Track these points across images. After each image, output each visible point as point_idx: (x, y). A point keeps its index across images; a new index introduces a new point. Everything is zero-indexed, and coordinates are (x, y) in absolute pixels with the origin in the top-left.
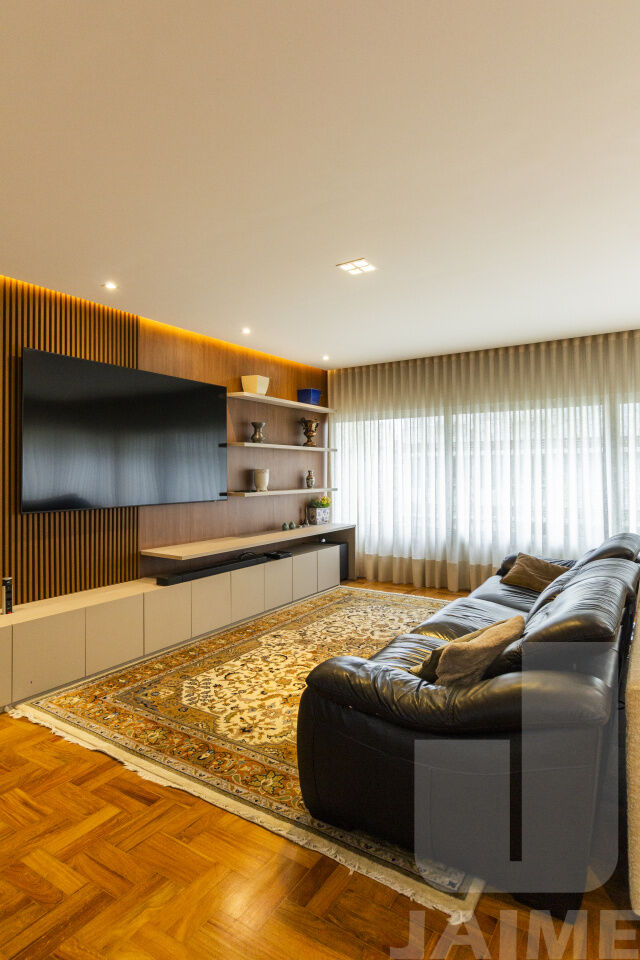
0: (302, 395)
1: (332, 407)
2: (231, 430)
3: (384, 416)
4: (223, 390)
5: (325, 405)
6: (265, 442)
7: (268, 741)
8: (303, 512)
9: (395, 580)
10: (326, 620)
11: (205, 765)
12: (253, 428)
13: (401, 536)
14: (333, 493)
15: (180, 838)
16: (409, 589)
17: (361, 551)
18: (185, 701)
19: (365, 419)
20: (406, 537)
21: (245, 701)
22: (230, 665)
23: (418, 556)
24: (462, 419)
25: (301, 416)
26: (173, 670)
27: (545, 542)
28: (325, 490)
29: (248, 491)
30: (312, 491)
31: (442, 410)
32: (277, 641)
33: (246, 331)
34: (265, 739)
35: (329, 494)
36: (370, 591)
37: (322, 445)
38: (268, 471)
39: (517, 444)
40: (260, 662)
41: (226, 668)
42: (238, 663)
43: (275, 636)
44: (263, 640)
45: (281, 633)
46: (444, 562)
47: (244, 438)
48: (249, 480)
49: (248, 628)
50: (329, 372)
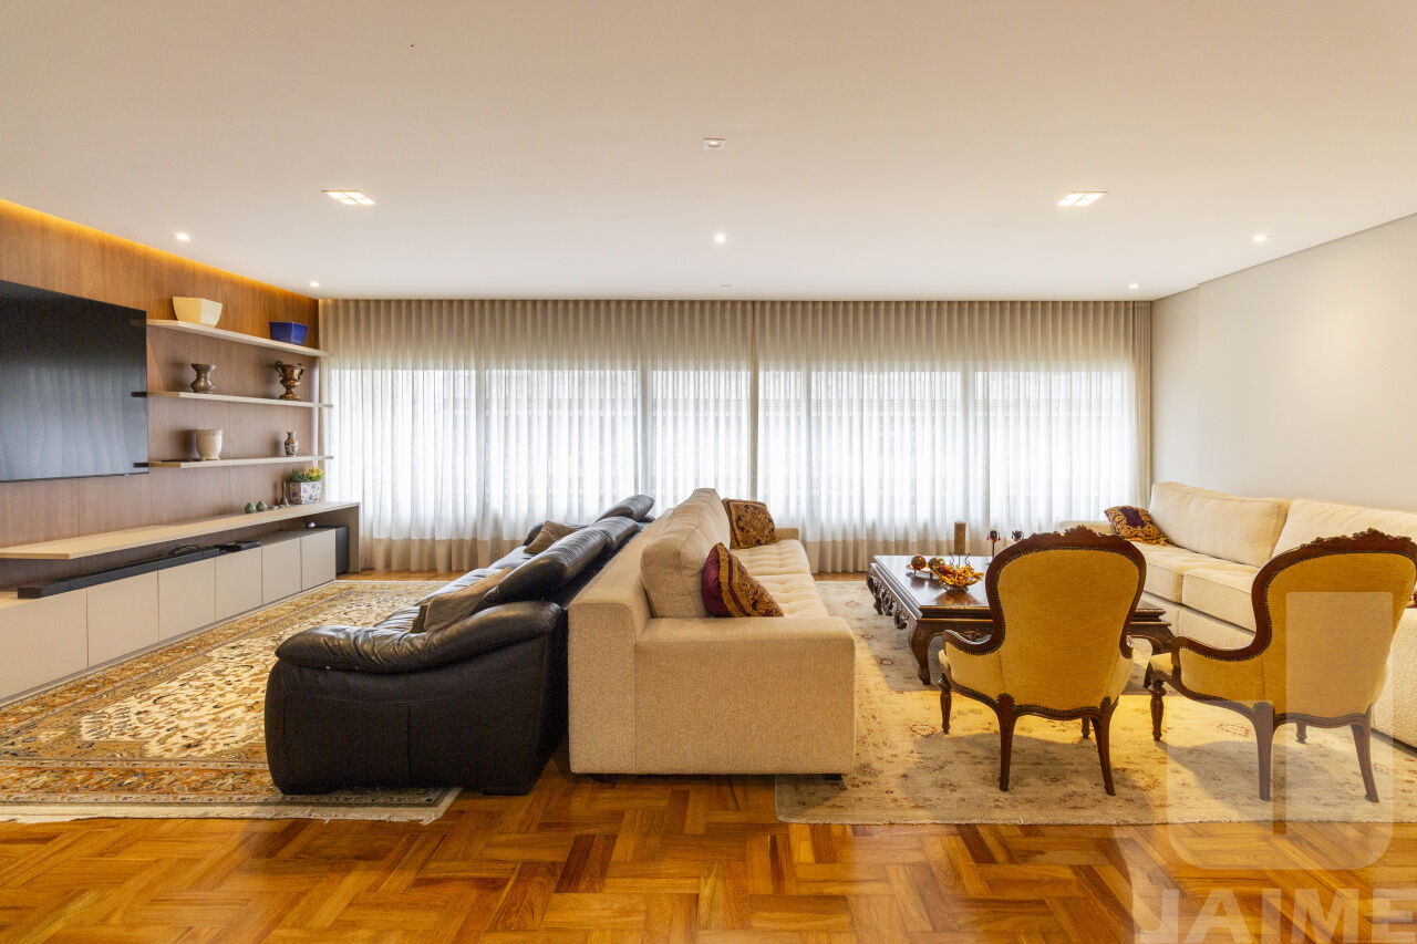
0: (277, 330)
1: (326, 349)
2: (155, 372)
3: (400, 366)
4: (141, 315)
5: (315, 346)
6: (215, 392)
7: (226, 748)
8: (279, 489)
9: (414, 567)
10: (312, 620)
11: (132, 789)
12: (195, 373)
13: (421, 512)
14: (327, 462)
15: (103, 856)
16: (430, 575)
17: (367, 535)
18: (87, 737)
19: (374, 367)
20: (427, 512)
21: (189, 719)
22: (162, 688)
23: (442, 536)
24: (495, 374)
25: (276, 358)
26: (57, 710)
27: (581, 510)
28: (314, 459)
29: (186, 460)
30: (293, 459)
31: (473, 362)
32: (236, 652)
33: (183, 237)
34: (220, 748)
35: (321, 464)
36: (378, 582)
37: (309, 398)
38: (221, 432)
39: (555, 405)
40: (211, 677)
41: (152, 692)
42: (175, 684)
43: (233, 648)
44: (215, 654)
45: (244, 642)
46: (475, 541)
47: (177, 385)
48: (188, 445)
49: (190, 644)
50: (320, 302)
